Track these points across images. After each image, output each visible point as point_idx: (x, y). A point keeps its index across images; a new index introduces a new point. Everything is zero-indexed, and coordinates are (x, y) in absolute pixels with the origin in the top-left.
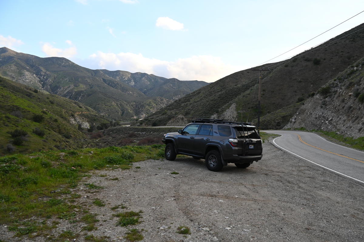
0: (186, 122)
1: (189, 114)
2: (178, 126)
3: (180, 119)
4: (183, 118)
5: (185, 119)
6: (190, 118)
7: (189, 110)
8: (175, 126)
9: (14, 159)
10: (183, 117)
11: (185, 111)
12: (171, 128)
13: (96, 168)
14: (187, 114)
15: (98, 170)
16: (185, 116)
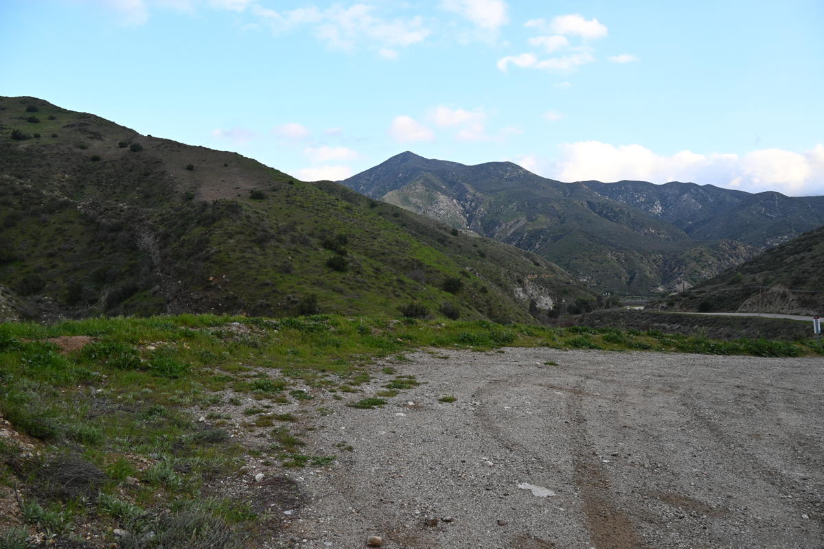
0: (795, 304)
1: (804, 283)
2: (771, 313)
3: (776, 295)
4: (784, 292)
5: (791, 297)
6: (808, 294)
7: (803, 272)
8: (762, 312)
9: (327, 318)
10: (787, 290)
11: (793, 275)
12: (749, 318)
13: (434, 345)
14: (796, 283)
15: (436, 347)
16: (791, 288)
